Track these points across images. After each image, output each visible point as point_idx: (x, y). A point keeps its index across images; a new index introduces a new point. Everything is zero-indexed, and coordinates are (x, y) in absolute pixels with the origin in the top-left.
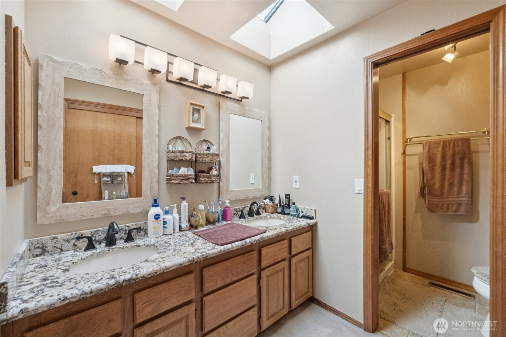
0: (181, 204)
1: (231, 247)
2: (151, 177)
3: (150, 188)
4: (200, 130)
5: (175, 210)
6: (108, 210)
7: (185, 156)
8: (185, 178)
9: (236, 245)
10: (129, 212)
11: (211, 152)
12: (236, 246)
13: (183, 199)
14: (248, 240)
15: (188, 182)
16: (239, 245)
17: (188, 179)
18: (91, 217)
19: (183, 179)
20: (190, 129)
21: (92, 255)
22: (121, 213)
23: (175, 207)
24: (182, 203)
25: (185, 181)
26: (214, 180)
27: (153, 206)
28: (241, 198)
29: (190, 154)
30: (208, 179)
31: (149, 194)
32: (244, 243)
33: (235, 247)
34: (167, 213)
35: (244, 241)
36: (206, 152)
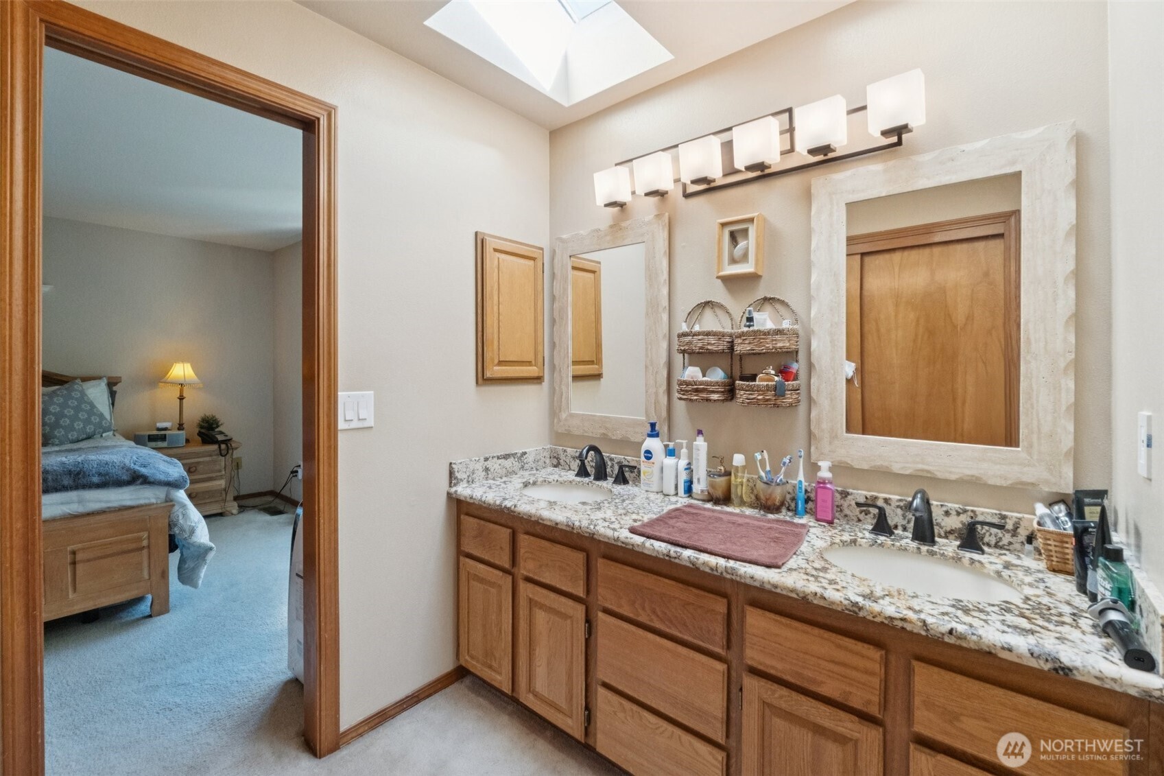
0: (694, 443)
1: (640, 544)
2: (656, 383)
3: (655, 403)
4: (753, 278)
5: (684, 451)
6: (606, 428)
7: (690, 343)
8: (690, 388)
9: (652, 545)
10: (628, 438)
11: (755, 328)
12: (651, 547)
13: (700, 432)
14: (687, 553)
15: (695, 398)
16: (660, 549)
17: (697, 391)
18: (591, 435)
19: (687, 391)
20: (728, 281)
21: (570, 482)
22: (619, 437)
23: (684, 445)
24: (696, 441)
25: (691, 394)
26: (760, 397)
27: (650, 436)
28: (896, 468)
29: (700, 337)
30: (745, 394)
31: (654, 415)
32: (672, 553)
33: (649, 549)
34: (671, 453)
35: (679, 549)
36: (746, 329)
